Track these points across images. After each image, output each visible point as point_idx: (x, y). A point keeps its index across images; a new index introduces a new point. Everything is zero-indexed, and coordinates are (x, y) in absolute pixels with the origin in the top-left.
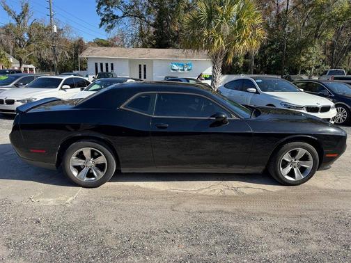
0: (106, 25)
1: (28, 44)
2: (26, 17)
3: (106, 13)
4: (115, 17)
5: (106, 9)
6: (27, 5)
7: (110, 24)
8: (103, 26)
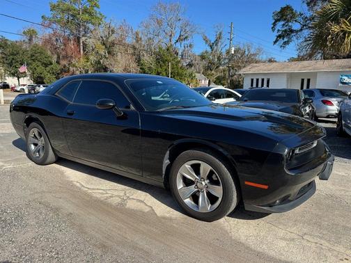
0: (281, 41)
1: (217, 67)
2: (219, 44)
3: (283, 29)
4: (292, 31)
5: (283, 25)
6: (220, 34)
7: (286, 40)
8: (277, 43)
